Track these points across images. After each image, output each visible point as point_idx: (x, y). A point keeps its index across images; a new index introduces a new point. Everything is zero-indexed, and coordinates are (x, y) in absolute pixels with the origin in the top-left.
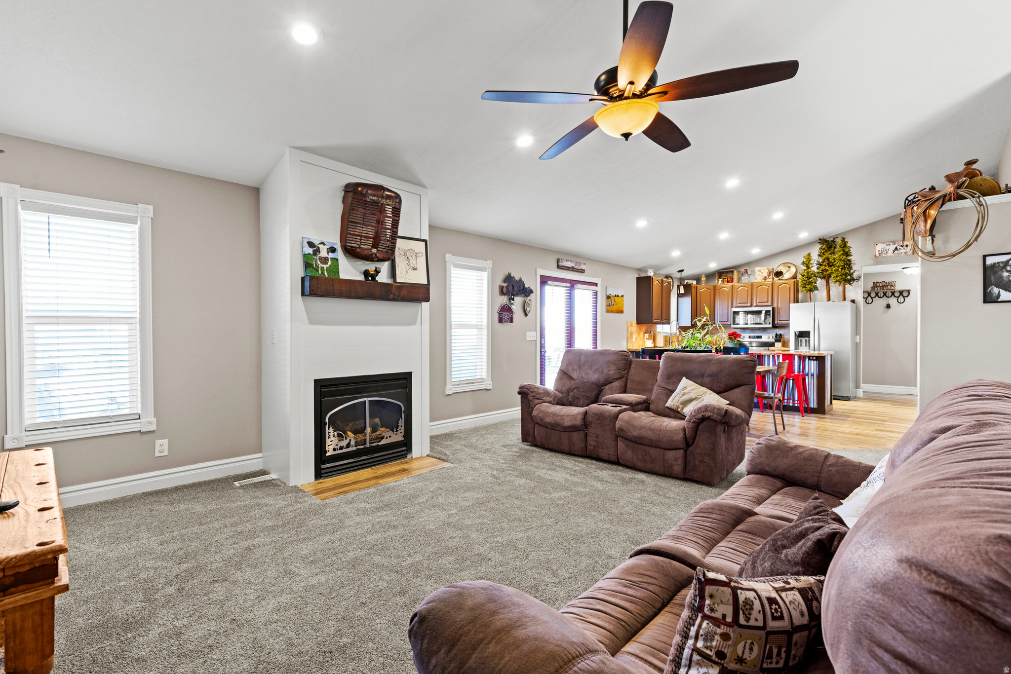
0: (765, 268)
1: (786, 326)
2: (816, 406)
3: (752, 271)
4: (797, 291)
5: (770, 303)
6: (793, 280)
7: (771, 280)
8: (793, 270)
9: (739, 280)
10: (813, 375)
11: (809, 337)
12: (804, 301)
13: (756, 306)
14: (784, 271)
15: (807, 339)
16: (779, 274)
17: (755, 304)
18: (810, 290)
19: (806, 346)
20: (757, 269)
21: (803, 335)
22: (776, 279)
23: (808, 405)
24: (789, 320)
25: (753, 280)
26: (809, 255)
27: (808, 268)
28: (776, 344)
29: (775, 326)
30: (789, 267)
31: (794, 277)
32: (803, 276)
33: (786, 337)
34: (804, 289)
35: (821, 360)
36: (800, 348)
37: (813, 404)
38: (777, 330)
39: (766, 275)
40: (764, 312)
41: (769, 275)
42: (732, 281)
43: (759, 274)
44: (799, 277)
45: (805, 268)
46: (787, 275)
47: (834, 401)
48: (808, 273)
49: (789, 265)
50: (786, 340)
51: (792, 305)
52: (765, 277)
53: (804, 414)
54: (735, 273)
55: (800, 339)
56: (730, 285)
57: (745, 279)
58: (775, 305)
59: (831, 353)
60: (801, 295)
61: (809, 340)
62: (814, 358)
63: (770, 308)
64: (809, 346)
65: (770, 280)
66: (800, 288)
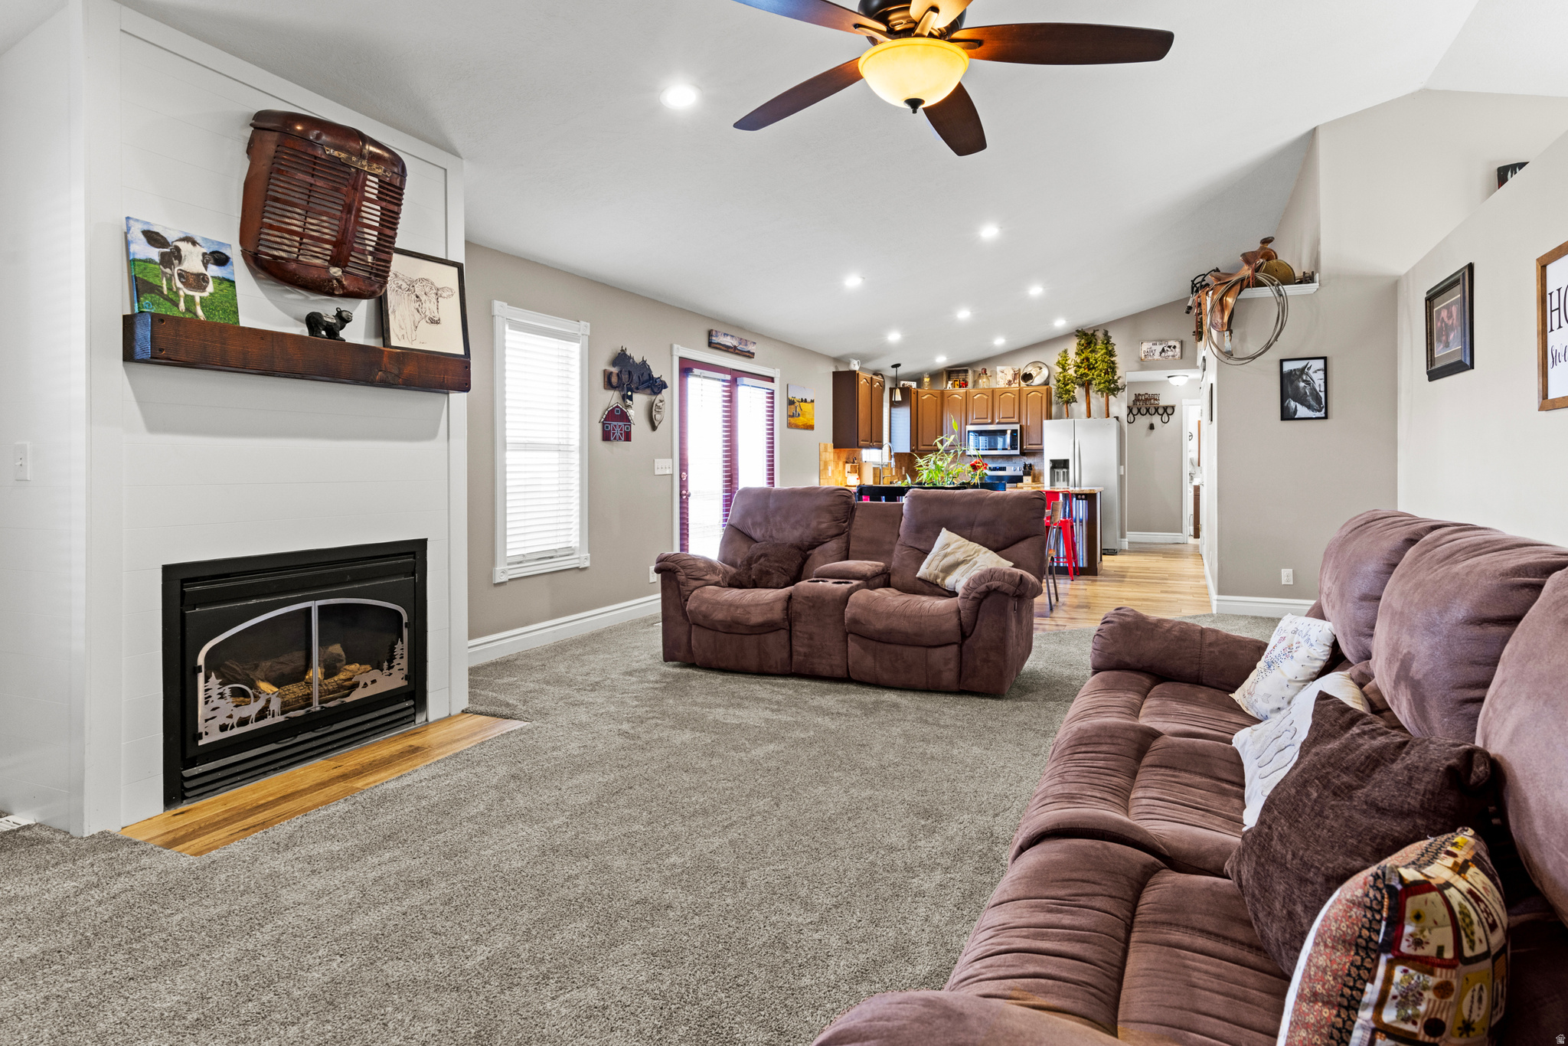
0: (1010, 368)
1: (1038, 453)
2: (1085, 565)
3: (991, 371)
4: (1049, 403)
5: (1016, 419)
6: (1046, 387)
7: (1017, 385)
8: (1045, 372)
9: (975, 383)
10: (1081, 521)
11: (1068, 468)
12: (1059, 417)
13: (999, 423)
14: (1034, 373)
15: (1065, 470)
16: (1027, 377)
17: (997, 421)
18: (1068, 402)
19: (1064, 480)
20: (999, 368)
21: (1060, 465)
22: (1023, 384)
23: (1076, 564)
24: (1041, 444)
25: (993, 385)
26: (1065, 351)
27: (1065, 370)
28: (1025, 478)
29: (1023, 454)
30: (1041, 369)
31: (1046, 383)
32: (1059, 381)
33: (1036, 468)
34: (1060, 400)
35: (1090, 498)
36: (1057, 483)
37: (1082, 562)
38: (1025, 458)
39: (1010, 378)
40: (1009, 432)
41: (1014, 379)
42: (966, 386)
43: (1002, 376)
44: (1053, 383)
45: (1061, 370)
46: (1038, 380)
47: (1103, 557)
48: (1064, 377)
49: (1040, 365)
50: (1036, 472)
51: (1046, 422)
52: (1010, 381)
53: (1074, 577)
54: (970, 372)
55: (1056, 470)
56: (963, 390)
57: (983, 382)
58: (1023, 423)
59: (1101, 489)
60: (1054, 409)
61: (1068, 472)
62: (1083, 497)
63: (1017, 427)
64: (1068, 481)
65: (1015, 386)
66: (1054, 398)
